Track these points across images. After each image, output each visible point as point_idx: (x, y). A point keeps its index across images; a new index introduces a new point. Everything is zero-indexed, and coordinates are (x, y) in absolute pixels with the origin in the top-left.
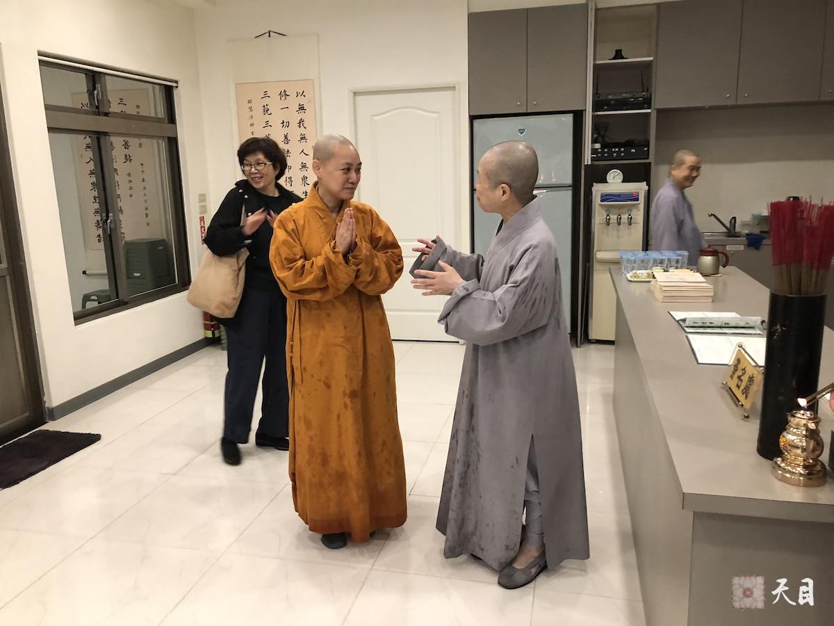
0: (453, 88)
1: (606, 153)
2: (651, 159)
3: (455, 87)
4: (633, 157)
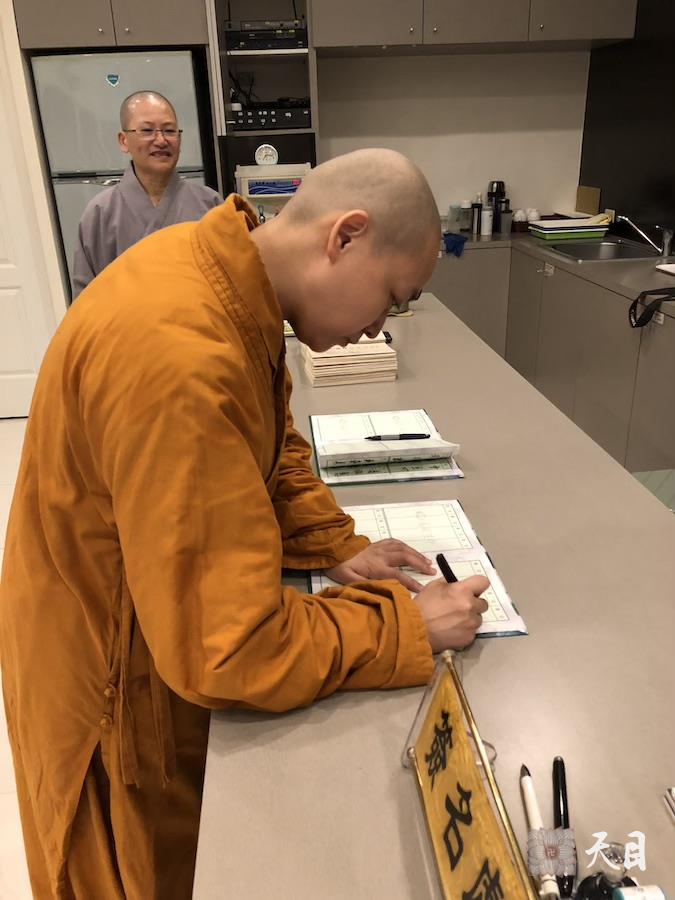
1: (250, 118)
2: (315, 128)
4: (289, 124)
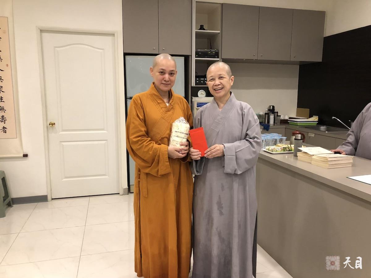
0: (113, 35)
3: (114, 35)
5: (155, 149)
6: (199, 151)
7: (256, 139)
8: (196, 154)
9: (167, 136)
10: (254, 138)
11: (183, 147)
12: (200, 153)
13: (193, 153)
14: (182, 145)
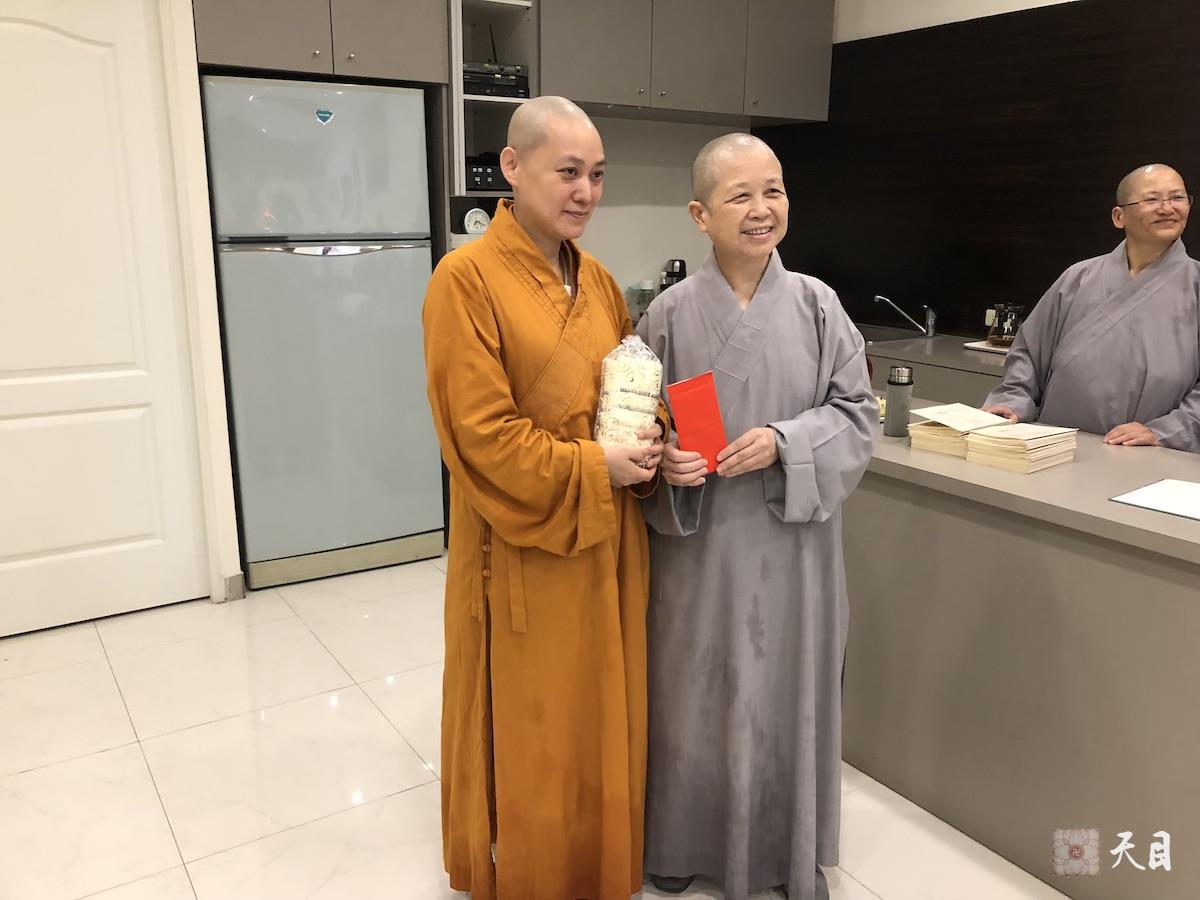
5: (561, 458)
6: (699, 455)
7: (866, 402)
8: (691, 467)
9: (589, 408)
10: (860, 398)
11: (647, 445)
12: (705, 461)
13: (681, 466)
14: (644, 438)
